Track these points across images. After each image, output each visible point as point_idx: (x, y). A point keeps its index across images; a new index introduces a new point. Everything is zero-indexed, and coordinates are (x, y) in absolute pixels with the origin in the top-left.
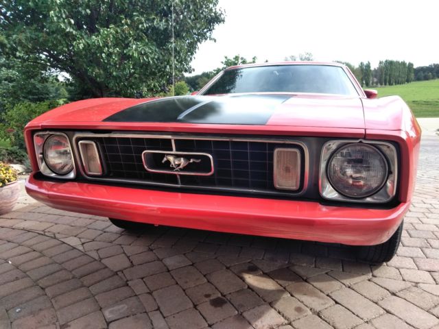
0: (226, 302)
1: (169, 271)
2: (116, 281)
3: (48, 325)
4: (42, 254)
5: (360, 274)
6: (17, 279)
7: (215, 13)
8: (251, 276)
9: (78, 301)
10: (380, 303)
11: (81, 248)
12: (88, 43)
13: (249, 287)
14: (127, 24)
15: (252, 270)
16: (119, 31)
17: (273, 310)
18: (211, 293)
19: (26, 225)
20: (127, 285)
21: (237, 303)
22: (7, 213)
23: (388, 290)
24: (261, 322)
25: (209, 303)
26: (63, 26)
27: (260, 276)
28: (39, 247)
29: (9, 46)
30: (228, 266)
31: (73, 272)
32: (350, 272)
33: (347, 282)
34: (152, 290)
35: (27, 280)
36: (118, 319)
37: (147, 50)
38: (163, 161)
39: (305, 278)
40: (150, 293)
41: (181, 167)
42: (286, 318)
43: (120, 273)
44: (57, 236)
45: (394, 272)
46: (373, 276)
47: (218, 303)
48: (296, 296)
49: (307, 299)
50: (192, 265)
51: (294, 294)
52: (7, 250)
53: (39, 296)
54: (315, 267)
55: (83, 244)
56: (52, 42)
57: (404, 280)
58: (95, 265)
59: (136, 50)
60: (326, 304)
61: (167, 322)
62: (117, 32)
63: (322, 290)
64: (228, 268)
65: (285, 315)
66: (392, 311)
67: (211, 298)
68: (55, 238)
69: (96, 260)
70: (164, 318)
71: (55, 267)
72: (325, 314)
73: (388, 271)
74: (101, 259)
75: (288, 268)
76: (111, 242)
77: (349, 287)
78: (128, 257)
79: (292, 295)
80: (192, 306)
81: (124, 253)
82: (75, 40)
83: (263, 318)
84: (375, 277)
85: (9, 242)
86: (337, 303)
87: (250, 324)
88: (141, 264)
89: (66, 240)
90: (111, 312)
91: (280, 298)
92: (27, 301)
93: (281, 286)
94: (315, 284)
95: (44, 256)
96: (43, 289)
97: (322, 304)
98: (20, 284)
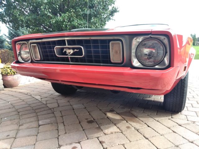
0: (94, 122)
1: (73, 109)
2: (50, 111)
3: (15, 124)
4: (23, 101)
5: (165, 116)
6: (10, 108)
7: (115, 8)
8: (110, 113)
9: (30, 117)
10: (171, 128)
11: (40, 100)
12: (57, 20)
13: (107, 117)
14: (73, 11)
15: (112, 111)
16: (70, 15)
17: (116, 126)
18: (89, 118)
19: (21, 91)
20: (53, 113)
21: (99, 123)
22: (16, 87)
23: (178, 124)
24: (108, 130)
25: (86, 121)
26: (46, 12)
27: (115, 114)
28: (23, 98)
29: (24, 21)
30: (101, 109)
31: (33, 108)
32: (160, 115)
33: (157, 119)
34: (63, 115)
35: (13, 109)
36: (44, 125)
37: (82, 22)
38: (63, 52)
39: (136, 116)
40: (62, 117)
41: (71, 54)
42: (120, 130)
43: (52, 109)
44: (32, 95)
45: (183, 117)
46: (172, 118)
47: (90, 122)
48: (129, 122)
49: (134, 124)
50: (85, 108)
51: (128, 122)
52: (10, 99)
53: (16, 114)
54: (143, 112)
55: (41, 98)
56: (42, 20)
57: (188, 120)
58: (43, 106)
59: (77, 22)
60: (143, 126)
61: (65, 127)
62: (69, 15)
63: (143, 121)
64: (100, 110)
65: (121, 129)
66: (176, 132)
67: (88, 120)
68: (31, 96)
69: (44, 104)
70: (64, 126)
71: (27, 105)
72: (141, 130)
73: (180, 116)
74: (46, 104)
75: (129, 112)
76: (53, 98)
77: (157, 121)
78: (58, 104)
79: (127, 122)
80: (78, 122)
81: (57, 102)
82: (51, 19)
83: (109, 129)
84: (173, 118)
85: (12, 96)
86: (148, 126)
87: (102, 130)
88: (62, 106)
89: (35, 97)
90: (43, 122)
91: (121, 122)
92: (11, 116)
93: (123, 118)
94: (140, 119)
95: (24, 101)
96: (19, 112)
97: (141, 126)
98: (10, 110)
